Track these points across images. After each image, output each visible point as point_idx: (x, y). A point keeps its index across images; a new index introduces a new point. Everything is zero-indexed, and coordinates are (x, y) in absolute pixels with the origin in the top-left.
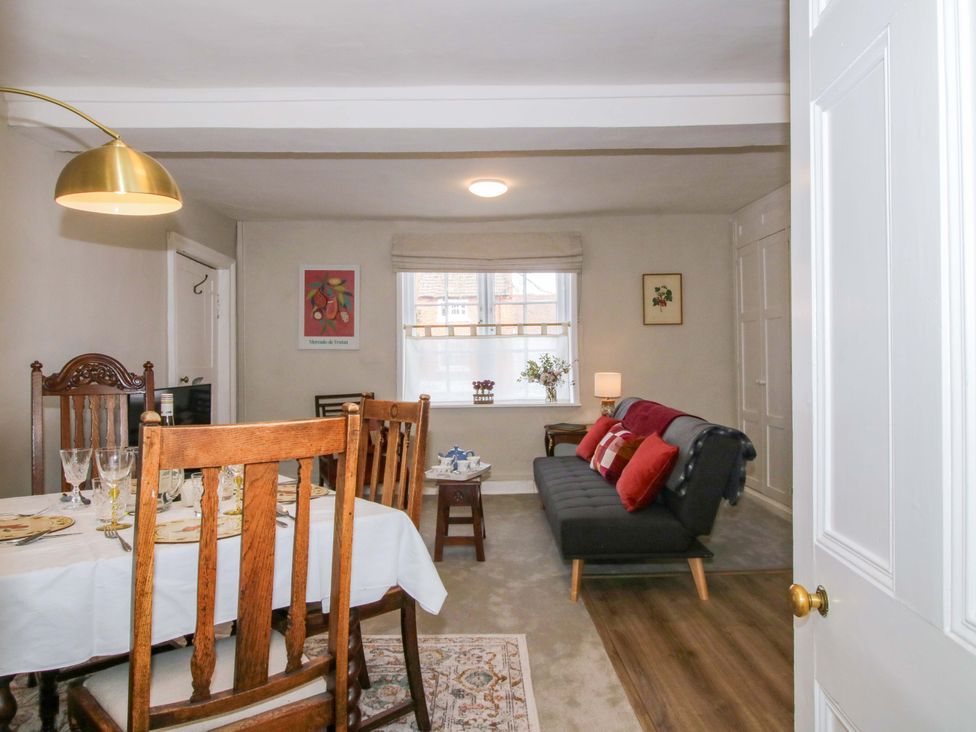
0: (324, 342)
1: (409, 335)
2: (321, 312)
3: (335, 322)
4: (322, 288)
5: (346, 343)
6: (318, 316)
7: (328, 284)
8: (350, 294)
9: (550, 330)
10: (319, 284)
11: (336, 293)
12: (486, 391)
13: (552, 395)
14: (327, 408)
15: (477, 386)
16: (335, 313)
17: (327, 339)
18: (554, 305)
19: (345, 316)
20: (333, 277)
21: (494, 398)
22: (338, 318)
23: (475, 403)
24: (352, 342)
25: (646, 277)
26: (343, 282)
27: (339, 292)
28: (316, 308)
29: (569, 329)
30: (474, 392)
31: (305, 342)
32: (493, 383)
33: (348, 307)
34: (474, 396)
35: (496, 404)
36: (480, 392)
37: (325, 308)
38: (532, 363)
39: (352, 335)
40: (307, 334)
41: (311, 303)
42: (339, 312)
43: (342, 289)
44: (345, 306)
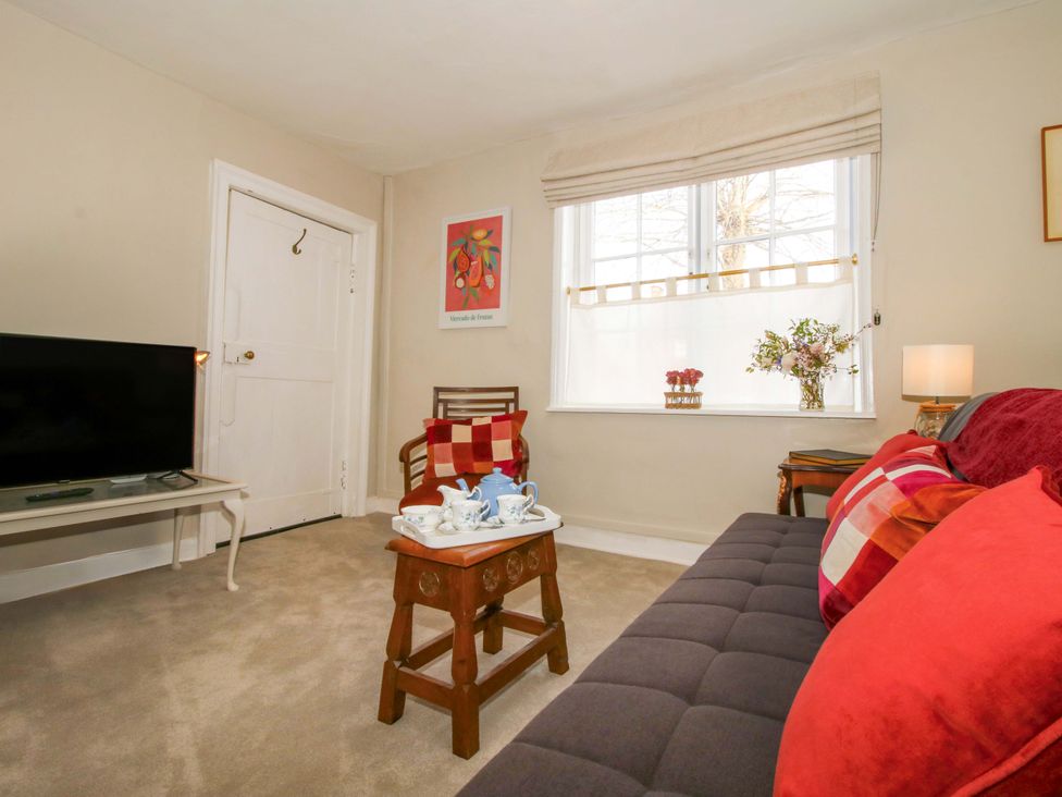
0: (465, 319)
1: (576, 303)
2: (464, 279)
3: (478, 289)
4: (465, 247)
5: (490, 317)
6: (460, 283)
7: (473, 239)
8: (496, 250)
9: (814, 274)
10: (462, 241)
11: (480, 249)
12: (687, 388)
13: (813, 395)
14: (450, 406)
15: (673, 378)
16: (479, 277)
17: (469, 313)
18: (831, 232)
19: (490, 281)
20: (478, 228)
21: (704, 400)
22: (482, 284)
23: (668, 406)
24: (497, 316)
25: (1047, 133)
26: (489, 233)
27: (484, 247)
28: (458, 273)
29: (855, 269)
30: (668, 388)
31: (447, 319)
32: (699, 374)
33: (494, 266)
34: (668, 395)
35: (703, 410)
36: (677, 388)
37: (467, 272)
38: (773, 337)
39: (497, 306)
40: (448, 309)
41: (454, 266)
42: (483, 275)
43: (486, 243)
44: (490, 267)
